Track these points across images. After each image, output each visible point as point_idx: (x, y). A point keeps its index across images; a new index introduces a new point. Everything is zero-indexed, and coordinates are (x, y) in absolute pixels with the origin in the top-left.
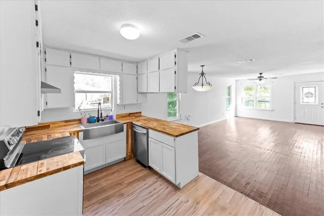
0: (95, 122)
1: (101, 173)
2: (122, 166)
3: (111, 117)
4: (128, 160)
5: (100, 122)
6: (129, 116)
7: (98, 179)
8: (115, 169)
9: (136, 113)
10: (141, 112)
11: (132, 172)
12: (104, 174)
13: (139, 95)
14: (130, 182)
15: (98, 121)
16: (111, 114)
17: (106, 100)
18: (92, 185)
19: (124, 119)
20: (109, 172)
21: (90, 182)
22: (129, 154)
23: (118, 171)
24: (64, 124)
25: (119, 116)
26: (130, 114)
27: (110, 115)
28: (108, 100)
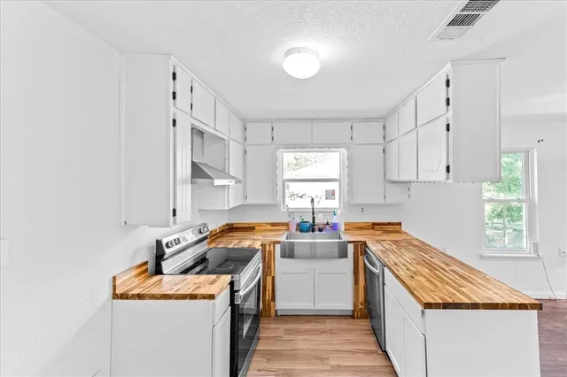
0: (308, 231)
1: (307, 322)
2: (343, 324)
3: (334, 227)
4: (358, 318)
5: (317, 232)
6: (373, 228)
7: (299, 332)
8: (329, 325)
9: (389, 224)
10: (400, 224)
11: (352, 348)
12: (308, 326)
13: (388, 185)
14: (339, 366)
15: (313, 231)
16: (334, 220)
17: (330, 195)
18: (285, 337)
19: (359, 232)
20: (319, 326)
21: (285, 330)
22: (360, 306)
23: (331, 332)
24: (269, 227)
25: (351, 227)
26: (374, 224)
27: (333, 222)
28: (333, 194)
